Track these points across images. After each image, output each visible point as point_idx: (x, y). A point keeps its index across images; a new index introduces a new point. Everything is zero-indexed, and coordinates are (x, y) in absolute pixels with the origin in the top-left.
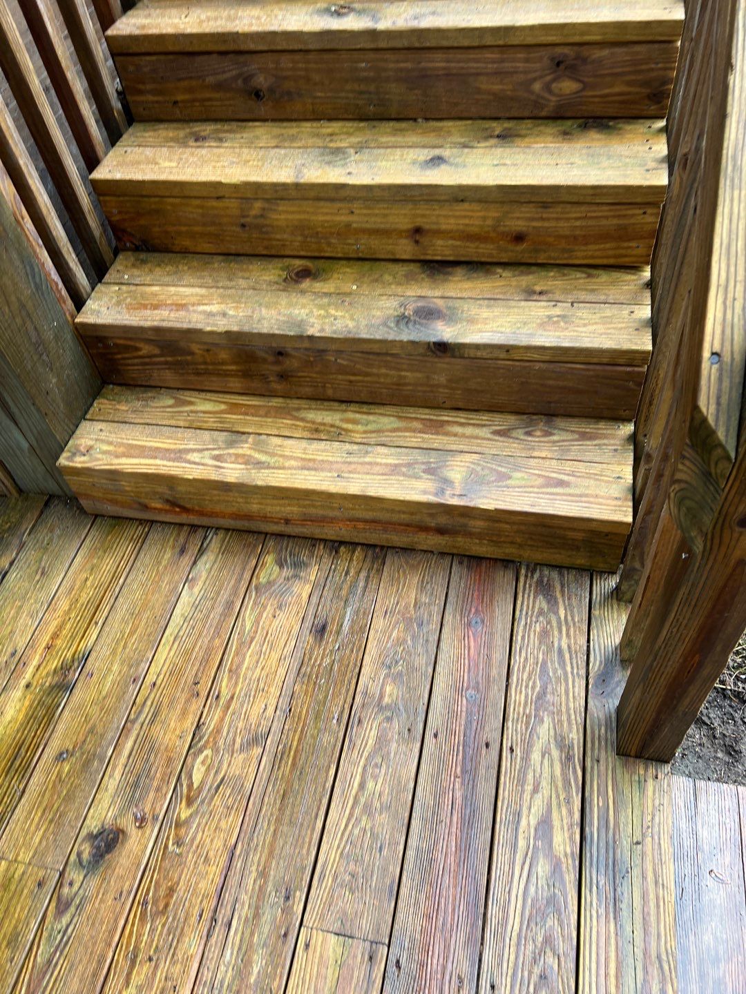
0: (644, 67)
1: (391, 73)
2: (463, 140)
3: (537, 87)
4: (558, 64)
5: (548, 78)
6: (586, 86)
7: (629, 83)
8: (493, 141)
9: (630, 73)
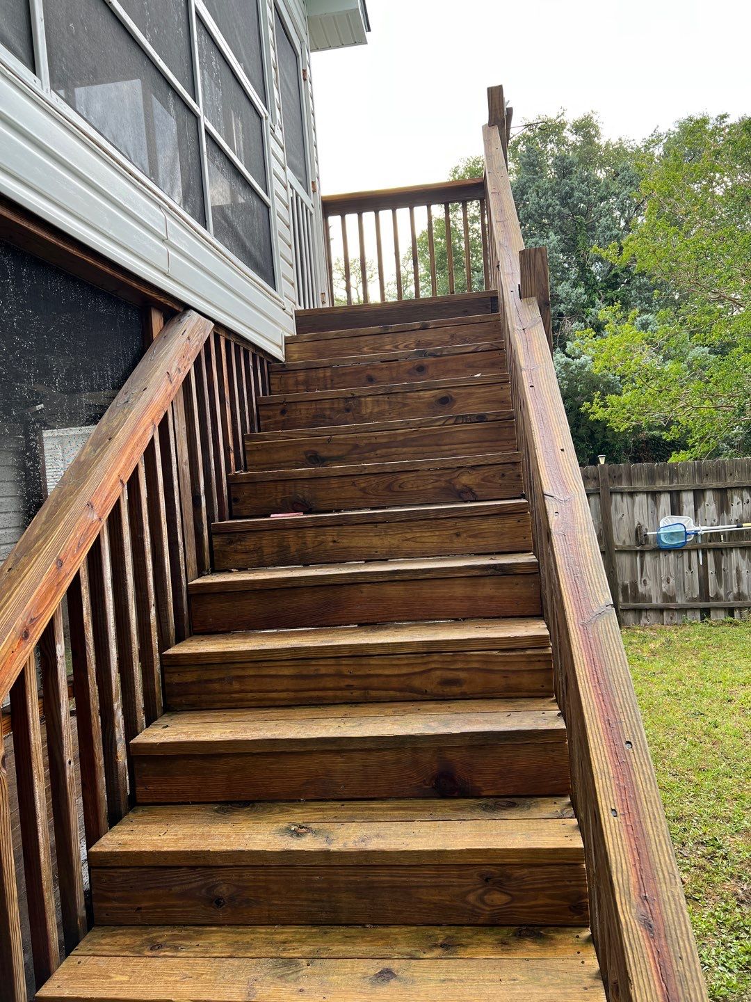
0: (560, 884)
1: (342, 885)
2: (409, 950)
3: (471, 898)
4: (487, 880)
5: (480, 891)
6: (514, 898)
7: (551, 897)
8: (437, 952)
9: (549, 888)
